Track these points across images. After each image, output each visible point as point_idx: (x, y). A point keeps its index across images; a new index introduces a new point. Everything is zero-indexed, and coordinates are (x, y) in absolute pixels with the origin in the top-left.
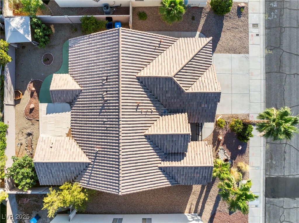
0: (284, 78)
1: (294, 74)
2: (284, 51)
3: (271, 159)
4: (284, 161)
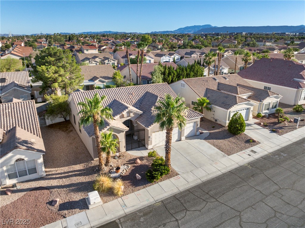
1: (257, 190)
2: (264, 174)
3: (145, 215)
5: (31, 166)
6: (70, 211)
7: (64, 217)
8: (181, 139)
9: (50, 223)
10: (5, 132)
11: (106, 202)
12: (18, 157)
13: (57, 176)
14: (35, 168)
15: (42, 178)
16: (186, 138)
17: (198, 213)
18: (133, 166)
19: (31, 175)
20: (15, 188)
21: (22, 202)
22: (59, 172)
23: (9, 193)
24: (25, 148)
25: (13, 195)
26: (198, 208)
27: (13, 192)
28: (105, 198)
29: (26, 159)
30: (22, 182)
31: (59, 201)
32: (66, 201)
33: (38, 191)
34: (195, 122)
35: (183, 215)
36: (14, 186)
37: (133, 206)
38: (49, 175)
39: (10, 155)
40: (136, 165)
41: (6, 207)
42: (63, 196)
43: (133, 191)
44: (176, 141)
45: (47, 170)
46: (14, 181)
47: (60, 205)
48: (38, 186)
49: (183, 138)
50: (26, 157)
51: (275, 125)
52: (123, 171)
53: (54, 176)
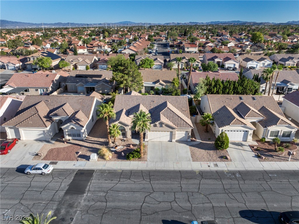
0: (177, 180)
1: (181, 186)
2: (200, 181)
3: (109, 173)
4: (105, 180)
5: (78, 133)
6: (81, 159)
7: (77, 161)
8: (172, 140)
9: (71, 160)
10: (74, 112)
11: (99, 161)
12: (72, 126)
13: (90, 141)
14: (80, 134)
15: (82, 140)
16: (176, 141)
17: (133, 182)
18: (127, 148)
19: (78, 137)
20: (69, 142)
21: (67, 148)
22: (92, 140)
23: (65, 143)
24: (75, 122)
25: (67, 144)
26: (135, 181)
27: (67, 143)
28: (100, 159)
29: (75, 128)
30: (74, 140)
31: (80, 153)
32: (83, 154)
33: (76, 146)
34: (186, 132)
35: (124, 180)
36: (69, 140)
37: (108, 167)
38: (87, 140)
39: (68, 124)
40: (129, 148)
41: (61, 148)
42: (84, 151)
43: (115, 160)
44: (168, 141)
45: (88, 137)
46: (70, 138)
47: (80, 155)
48: (78, 143)
49: (174, 140)
50: (76, 127)
51: (268, 152)
52: (119, 149)
53: (88, 141)
